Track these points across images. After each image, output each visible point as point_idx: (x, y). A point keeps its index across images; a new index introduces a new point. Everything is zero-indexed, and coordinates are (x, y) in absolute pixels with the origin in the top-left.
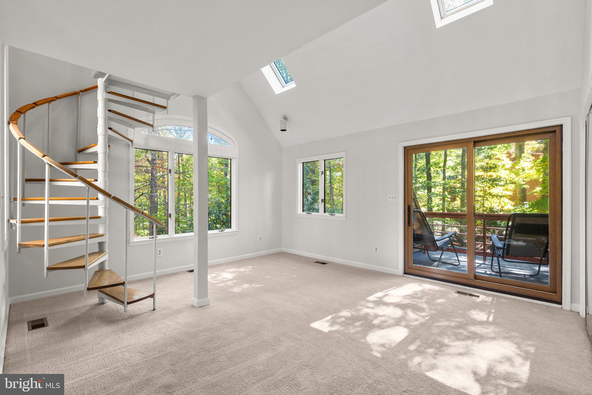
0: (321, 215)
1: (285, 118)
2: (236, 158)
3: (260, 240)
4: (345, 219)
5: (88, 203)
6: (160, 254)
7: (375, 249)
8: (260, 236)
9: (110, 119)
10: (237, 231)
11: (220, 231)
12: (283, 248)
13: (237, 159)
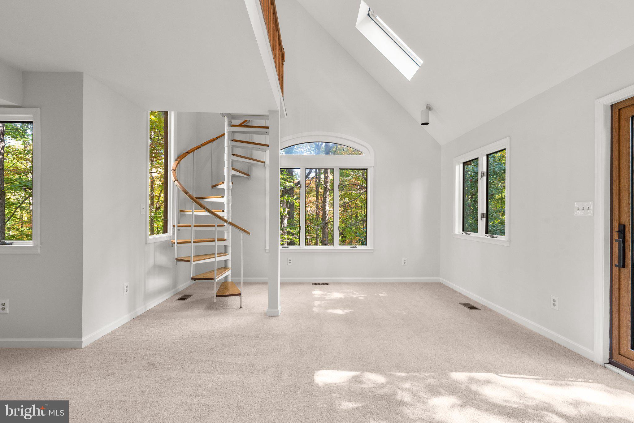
0: (480, 238)
1: (429, 108)
2: (371, 167)
3: (405, 263)
4: (508, 245)
5: (192, 213)
6: (290, 263)
7: (553, 302)
8: (404, 259)
9: (233, 146)
10: (372, 249)
11: (352, 248)
12: (440, 278)
13: (373, 168)
